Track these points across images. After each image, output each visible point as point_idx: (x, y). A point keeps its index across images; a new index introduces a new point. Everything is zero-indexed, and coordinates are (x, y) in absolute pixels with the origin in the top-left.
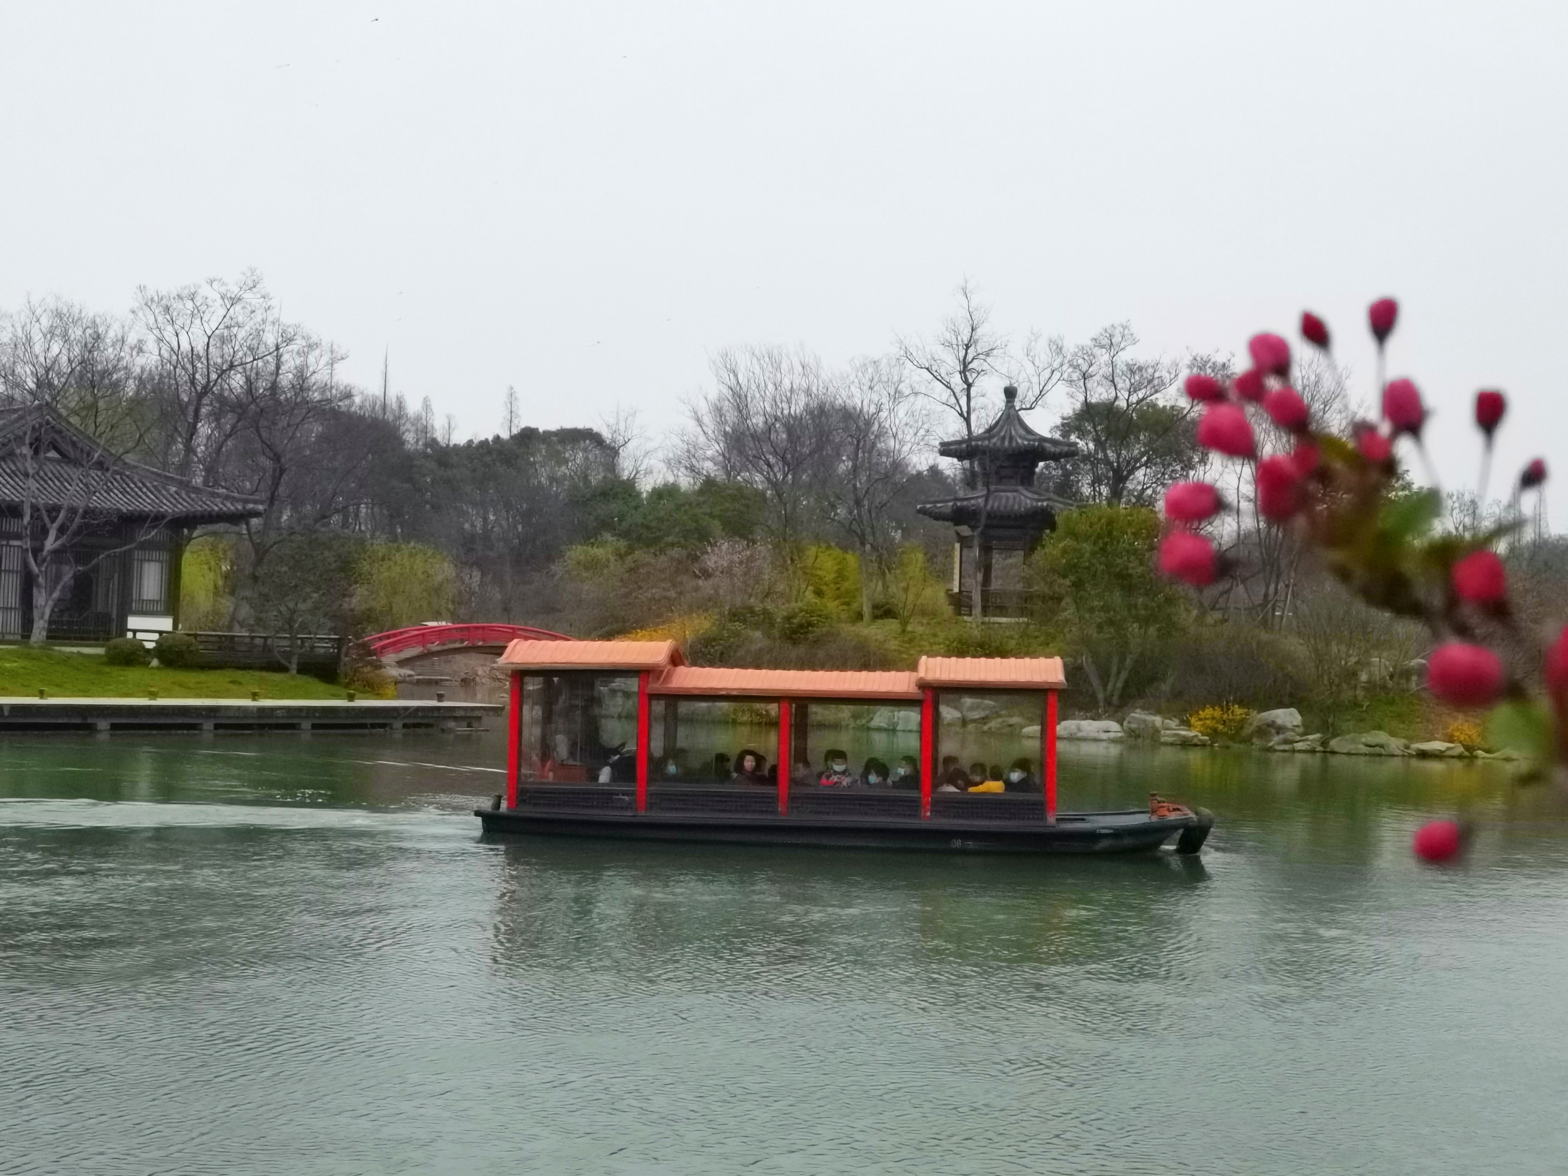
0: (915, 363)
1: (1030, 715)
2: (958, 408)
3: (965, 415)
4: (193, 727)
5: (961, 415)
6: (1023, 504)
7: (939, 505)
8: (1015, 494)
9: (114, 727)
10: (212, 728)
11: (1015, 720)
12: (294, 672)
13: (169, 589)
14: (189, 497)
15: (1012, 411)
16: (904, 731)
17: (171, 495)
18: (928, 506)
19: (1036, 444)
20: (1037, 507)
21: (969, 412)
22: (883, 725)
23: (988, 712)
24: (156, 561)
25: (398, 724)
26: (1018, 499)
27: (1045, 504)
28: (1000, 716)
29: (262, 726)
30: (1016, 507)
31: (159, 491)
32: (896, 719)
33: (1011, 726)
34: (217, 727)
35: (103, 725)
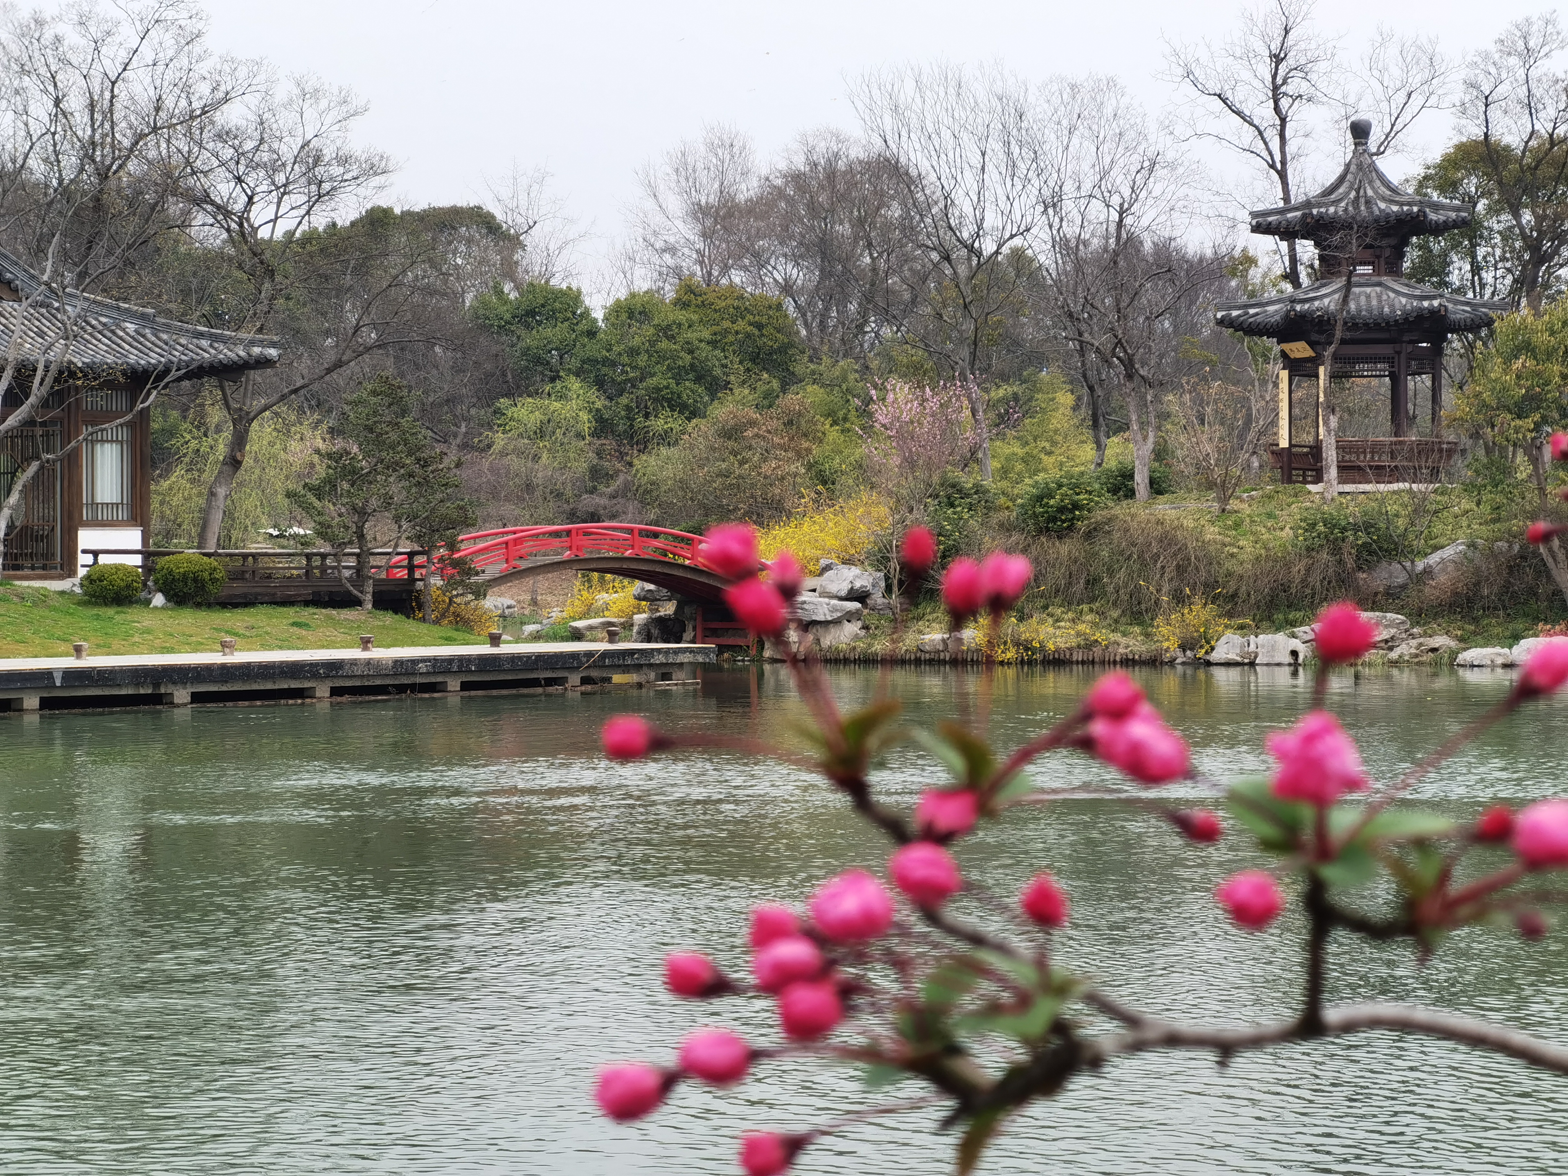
0: (1200, 86)
1: (1459, 633)
2: (1265, 154)
3: (1279, 166)
4: (300, 693)
5: (1272, 166)
6: (1397, 306)
7: (1252, 311)
8: (1378, 289)
9: (197, 698)
10: (328, 694)
11: (1441, 641)
12: (370, 606)
13: (133, 485)
14: (159, 339)
15: (1366, 160)
16: (1267, 665)
17: (132, 337)
18: (1235, 313)
19: (1415, 209)
20: (1421, 309)
21: (1284, 163)
22: (1233, 656)
23: (1393, 631)
24: (112, 441)
25: (574, 679)
26: (1385, 297)
27: (1436, 303)
28: (1413, 636)
29: (401, 689)
30: (1386, 310)
31: (113, 332)
32: (1252, 647)
33: (1434, 650)
34: (336, 692)
35: (182, 695)
